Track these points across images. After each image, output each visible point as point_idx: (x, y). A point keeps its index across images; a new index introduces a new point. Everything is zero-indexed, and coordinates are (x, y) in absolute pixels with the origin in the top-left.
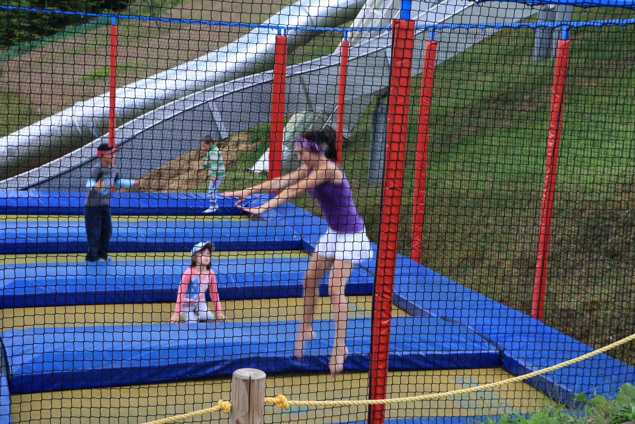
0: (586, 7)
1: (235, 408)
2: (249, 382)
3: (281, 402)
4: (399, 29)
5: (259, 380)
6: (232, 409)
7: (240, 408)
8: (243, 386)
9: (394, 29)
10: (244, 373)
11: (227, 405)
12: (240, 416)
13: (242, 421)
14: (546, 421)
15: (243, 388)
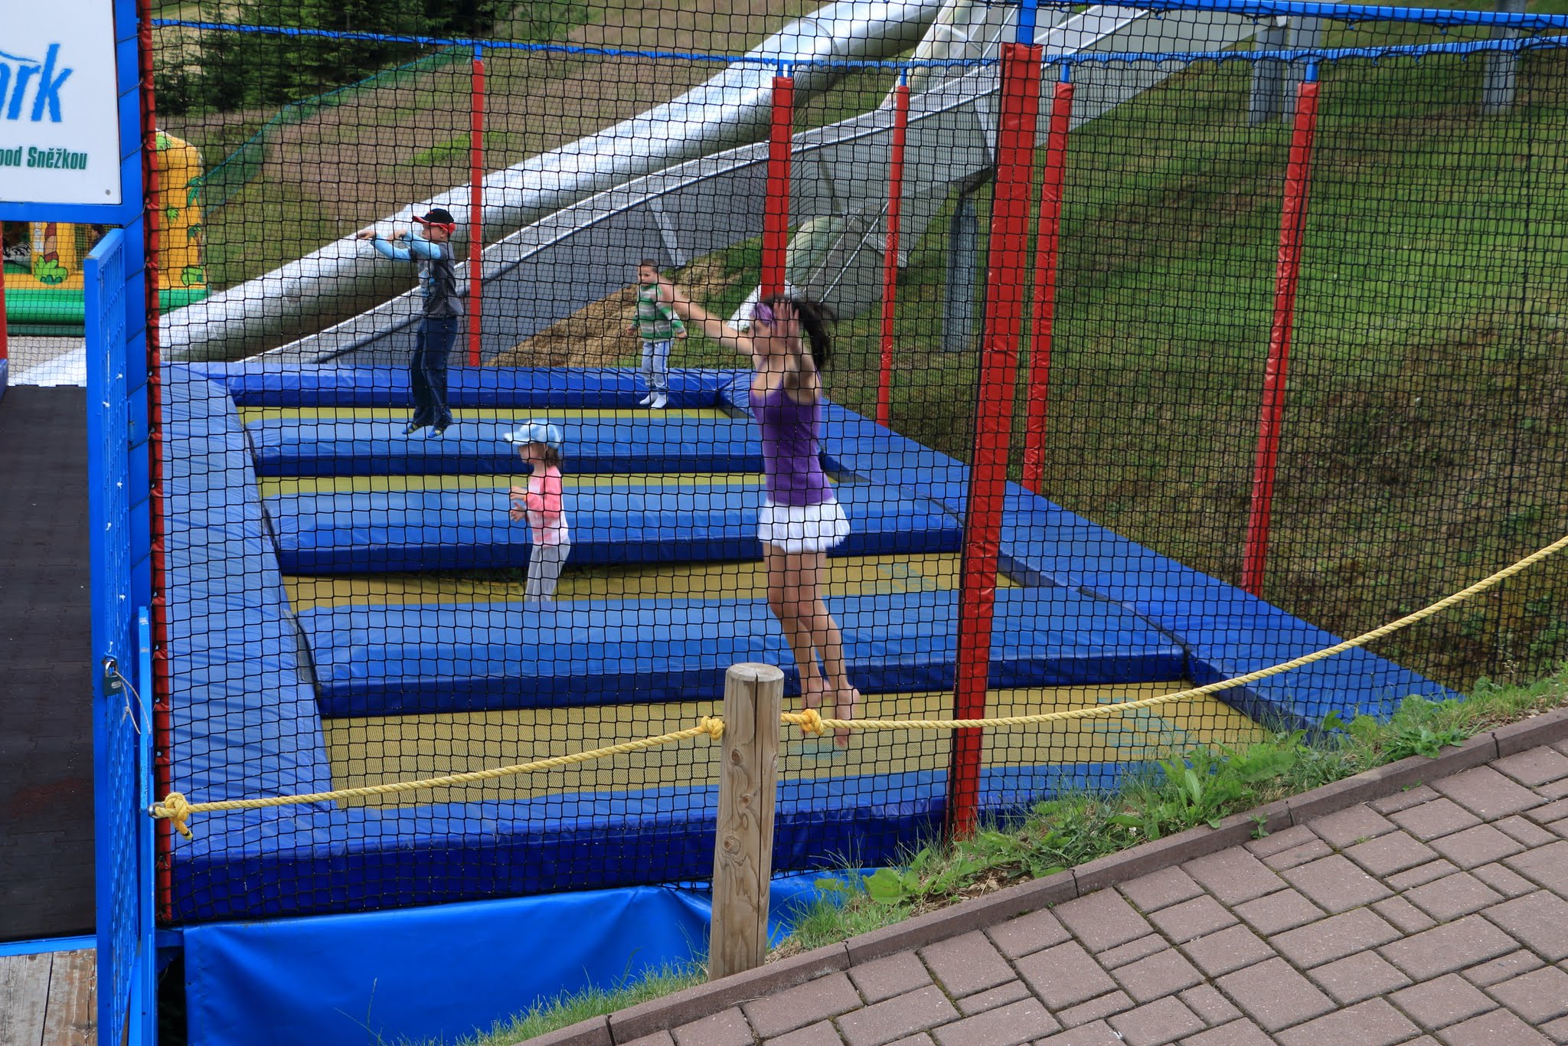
0: (1353, 21)
1: (731, 731)
2: (755, 687)
3: (811, 722)
4: (1013, 60)
5: (772, 683)
6: (724, 733)
7: (740, 730)
8: (744, 692)
9: (1004, 60)
10: (745, 670)
11: (717, 724)
12: (739, 745)
13: (743, 752)
14: (1273, 756)
15: (744, 695)
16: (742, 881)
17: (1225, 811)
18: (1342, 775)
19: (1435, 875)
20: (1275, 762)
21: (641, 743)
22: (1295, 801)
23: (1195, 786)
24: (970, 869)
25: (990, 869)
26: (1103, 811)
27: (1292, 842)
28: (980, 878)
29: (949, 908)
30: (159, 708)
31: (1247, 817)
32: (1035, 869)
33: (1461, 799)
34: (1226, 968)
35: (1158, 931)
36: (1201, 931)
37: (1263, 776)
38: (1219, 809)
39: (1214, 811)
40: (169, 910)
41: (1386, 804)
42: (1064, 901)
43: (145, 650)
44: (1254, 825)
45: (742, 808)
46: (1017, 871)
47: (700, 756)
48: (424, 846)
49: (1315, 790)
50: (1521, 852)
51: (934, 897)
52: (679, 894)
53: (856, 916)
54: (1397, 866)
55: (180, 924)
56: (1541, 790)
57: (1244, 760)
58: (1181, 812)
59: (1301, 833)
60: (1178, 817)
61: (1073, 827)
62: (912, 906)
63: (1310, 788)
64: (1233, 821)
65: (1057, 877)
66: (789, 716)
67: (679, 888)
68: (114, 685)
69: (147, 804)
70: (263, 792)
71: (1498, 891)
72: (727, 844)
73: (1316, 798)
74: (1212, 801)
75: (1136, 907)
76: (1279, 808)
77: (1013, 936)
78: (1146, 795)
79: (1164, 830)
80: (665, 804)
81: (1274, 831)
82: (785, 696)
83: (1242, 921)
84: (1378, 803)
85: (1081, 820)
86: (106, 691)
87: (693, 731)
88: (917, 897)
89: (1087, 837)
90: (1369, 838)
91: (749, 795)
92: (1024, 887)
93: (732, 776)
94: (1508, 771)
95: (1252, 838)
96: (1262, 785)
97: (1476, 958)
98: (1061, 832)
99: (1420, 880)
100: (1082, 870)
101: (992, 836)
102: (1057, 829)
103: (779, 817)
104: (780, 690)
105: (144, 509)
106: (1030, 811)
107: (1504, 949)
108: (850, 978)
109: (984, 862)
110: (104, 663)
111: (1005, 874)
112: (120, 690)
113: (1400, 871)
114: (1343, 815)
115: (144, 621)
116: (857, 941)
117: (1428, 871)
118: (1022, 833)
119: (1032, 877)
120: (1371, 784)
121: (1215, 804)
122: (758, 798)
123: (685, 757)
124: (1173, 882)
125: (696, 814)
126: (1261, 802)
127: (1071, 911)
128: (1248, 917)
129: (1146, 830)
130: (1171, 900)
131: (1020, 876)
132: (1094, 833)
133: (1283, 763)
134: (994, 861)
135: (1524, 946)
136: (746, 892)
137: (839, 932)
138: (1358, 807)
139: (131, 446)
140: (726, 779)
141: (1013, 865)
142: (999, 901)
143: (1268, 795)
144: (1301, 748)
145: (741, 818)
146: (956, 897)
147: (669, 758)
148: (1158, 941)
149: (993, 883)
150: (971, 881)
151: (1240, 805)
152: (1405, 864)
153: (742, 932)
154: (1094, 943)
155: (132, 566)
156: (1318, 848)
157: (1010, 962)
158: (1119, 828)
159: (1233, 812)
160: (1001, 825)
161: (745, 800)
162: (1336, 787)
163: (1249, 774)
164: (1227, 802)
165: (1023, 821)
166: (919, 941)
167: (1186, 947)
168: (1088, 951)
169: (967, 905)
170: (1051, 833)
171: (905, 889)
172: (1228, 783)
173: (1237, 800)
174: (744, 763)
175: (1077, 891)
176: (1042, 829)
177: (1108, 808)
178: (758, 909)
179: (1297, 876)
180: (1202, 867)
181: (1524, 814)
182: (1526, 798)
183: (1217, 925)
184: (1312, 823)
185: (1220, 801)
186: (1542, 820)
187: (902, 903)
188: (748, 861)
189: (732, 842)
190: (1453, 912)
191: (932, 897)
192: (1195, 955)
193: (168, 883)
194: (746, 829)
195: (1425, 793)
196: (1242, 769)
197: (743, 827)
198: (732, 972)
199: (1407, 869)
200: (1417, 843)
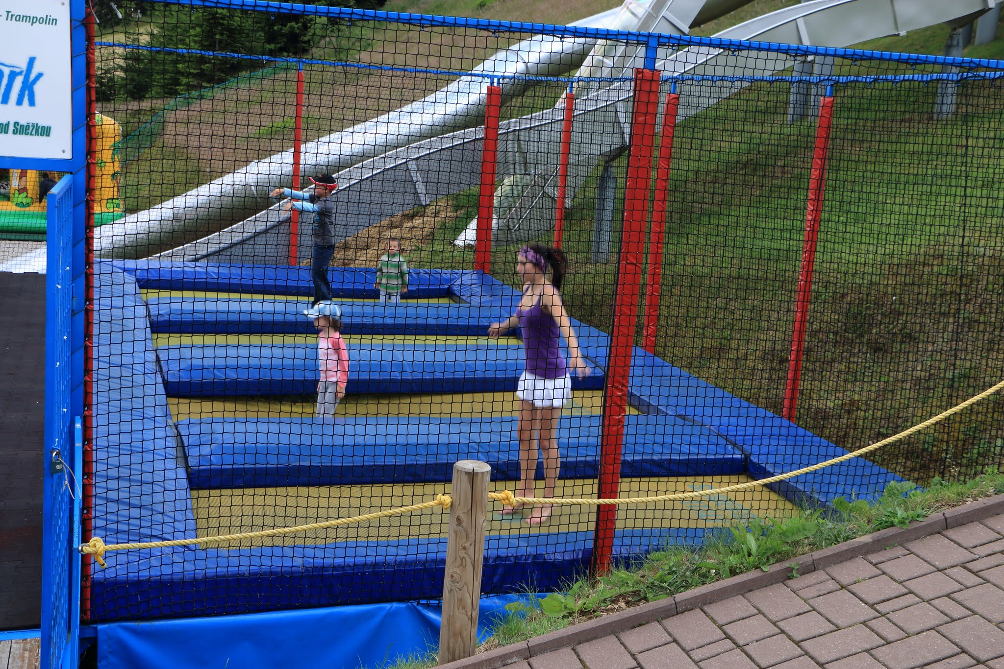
1: (456, 503)
2: (472, 475)
3: (508, 499)
4: (642, 80)
5: (483, 473)
6: (452, 505)
7: (462, 504)
8: (465, 479)
9: (636, 79)
10: (466, 465)
11: (447, 499)
12: (461, 512)
13: (463, 517)
14: (803, 525)
15: (465, 481)
16: (461, 601)
17: (772, 560)
18: (847, 539)
19: (907, 604)
20: (804, 529)
21: (398, 510)
22: (817, 555)
23: (753, 544)
24: (608, 595)
25: (621, 595)
26: (694, 558)
27: (815, 581)
28: (614, 601)
29: (593, 621)
30: (86, 482)
31: (786, 564)
32: (650, 596)
33: (923, 555)
34: (772, 662)
35: (728, 637)
36: (755, 637)
37: (796, 538)
38: (768, 559)
39: (765, 560)
40: (89, 613)
41: (875, 558)
42: (668, 617)
43: (78, 444)
44: (790, 570)
45: (462, 553)
46: (639, 597)
47: (436, 519)
48: (255, 574)
49: (830, 548)
50: (961, 590)
51: (584, 613)
52: (419, 608)
53: (534, 624)
54: (882, 598)
55: (96, 622)
56: (974, 550)
57: (784, 528)
58: (744, 561)
59: (820, 575)
60: (742, 563)
61: (674, 569)
62: (570, 618)
63: (826, 547)
64: (777, 567)
65: (664, 601)
66: (493, 495)
67: (418, 604)
68: (58, 467)
69: (77, 544)
70: (152, 537)
71: (946, 615)
72: (452, 576)
73: (830, 553)
74: (764, 554)
75: (714, 622)
76: (806, 559)
77: (635, 639)
78: (721, 549)
79: (733, 572)
80: (412, 550)
81: (803, 574)
82: (492, 480)
83: (783, 632)
84: (870, 557)
85: (679, 565)
86: (53, 471)
87: (432, 503)
88: (574, 612)
89: (684, 575)
90: (864, 580)
91: (467, 545)
92: (642, 608)
93: (456, 532)
94: (953, 538)
95: (789, 578)
96: (796, 544)
97: (933, 659)
98: (666, 572)
99: (896, 607)
100: (679, 597)
101: (622, 574)
102: (664, 570)
103: (486, 559)
104: (488, 477)
105: (81, 353)
106: (647, 558)
107: (951, 653)
108: (529, 665)
109: (617, 591)
110: (52, 453)
111: (630, 599)
112: (62, 470)
113: (884, 601)
114: (848, 565)
115: (78, 426)
116: (535, 640)
117: (902, 602)
118: (641, 572)
119: (648, 601)
120: (866, 545)
121: (766, 556)
122: (472, 548)
123: (426, 520)
124: (738, 606)
125: (432, 556)
126: (795, 555)
127: (672, 623)
128: (786, 629)
129: (721, 572)
130: (736, 618)
131: (640, 600)
132: (688, 573)
133: (809, 530)
134: (623, 590)
135: (964, 651)
136: (463, 608)
137: (523, 634)
138: (857, 560)
139: (73, 313)
140: (452, 534)
141: (636, 593)
142: (626, 616)
143: (800, 550)
144: (821, 521)
145: (462, 559)
146: (598, 613)
147: (416, 521)
148: (728, 644)
149: (623, 605)
150: (608, 603)
151: (782, 557)
152: (887, 597)
153: (461, 634)
154: (688, 645)
155: (72, 390)
156: (831, 585)
157: (633, 656)
158: (704, 570)
159: (777, 561)
160: (628, 567)
161: (465, 548)
162: (843, 546)
163: (788, 537)
164: (773, 554)
165: (642, 564)
166: (574, 641)
167: (747, 648)
168: (683, 649)
169: (606, 618)
170: (660, 573)
171: (566, 607)
172: (773, 542)
173: (780, 553)
174: (464, 524)
175: (677, 610)
176: (655, 570)
177: (697, 557)
178: (471, 619)
179: (818, 603)
180: (758, 596)
181: (964, 566)
182: (963, 555)
183: (766, 634)
184: (828, 569)
185: (769, 554)
186: (975, 570)
187: (564, 617)
188: (465, 587)
189: (455, 575)
190: (919, 628)
191: (583, 613)
192: (752, 653)
193: (89, 595)
194: (465, 567)
195: (900, 551)
196: (783, 534)
197: (463, 566)
198: (454, 660)
199: (888, 600)
200: (895, 583)
